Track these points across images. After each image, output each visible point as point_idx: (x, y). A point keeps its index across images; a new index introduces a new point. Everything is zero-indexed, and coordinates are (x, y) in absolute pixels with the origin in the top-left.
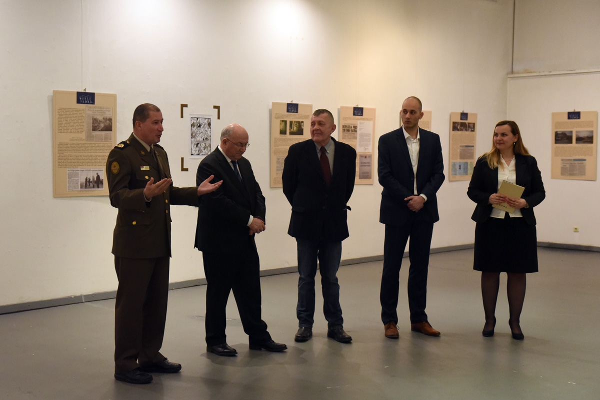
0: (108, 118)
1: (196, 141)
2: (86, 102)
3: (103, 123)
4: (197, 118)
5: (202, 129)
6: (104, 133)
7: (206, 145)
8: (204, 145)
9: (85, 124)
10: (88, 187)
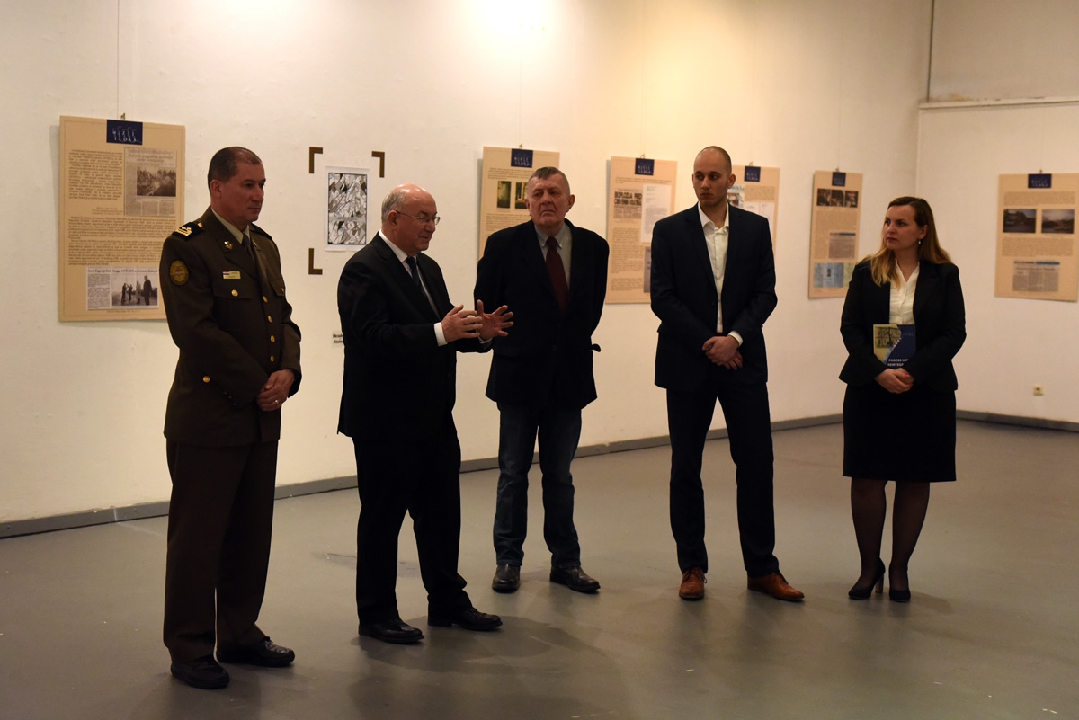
0: (168, 172)
1: (339, 218)
2: (125, 139)
3: (159, 180)
4: (341, 175)
5: (349, 196)
6: (159, 199)
7: (356, 226)
8: (353, 225)
9: (122, 182)
10: (127, 302)
